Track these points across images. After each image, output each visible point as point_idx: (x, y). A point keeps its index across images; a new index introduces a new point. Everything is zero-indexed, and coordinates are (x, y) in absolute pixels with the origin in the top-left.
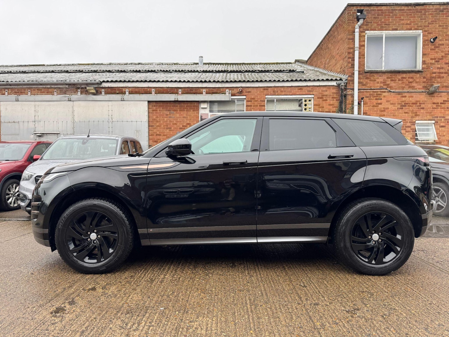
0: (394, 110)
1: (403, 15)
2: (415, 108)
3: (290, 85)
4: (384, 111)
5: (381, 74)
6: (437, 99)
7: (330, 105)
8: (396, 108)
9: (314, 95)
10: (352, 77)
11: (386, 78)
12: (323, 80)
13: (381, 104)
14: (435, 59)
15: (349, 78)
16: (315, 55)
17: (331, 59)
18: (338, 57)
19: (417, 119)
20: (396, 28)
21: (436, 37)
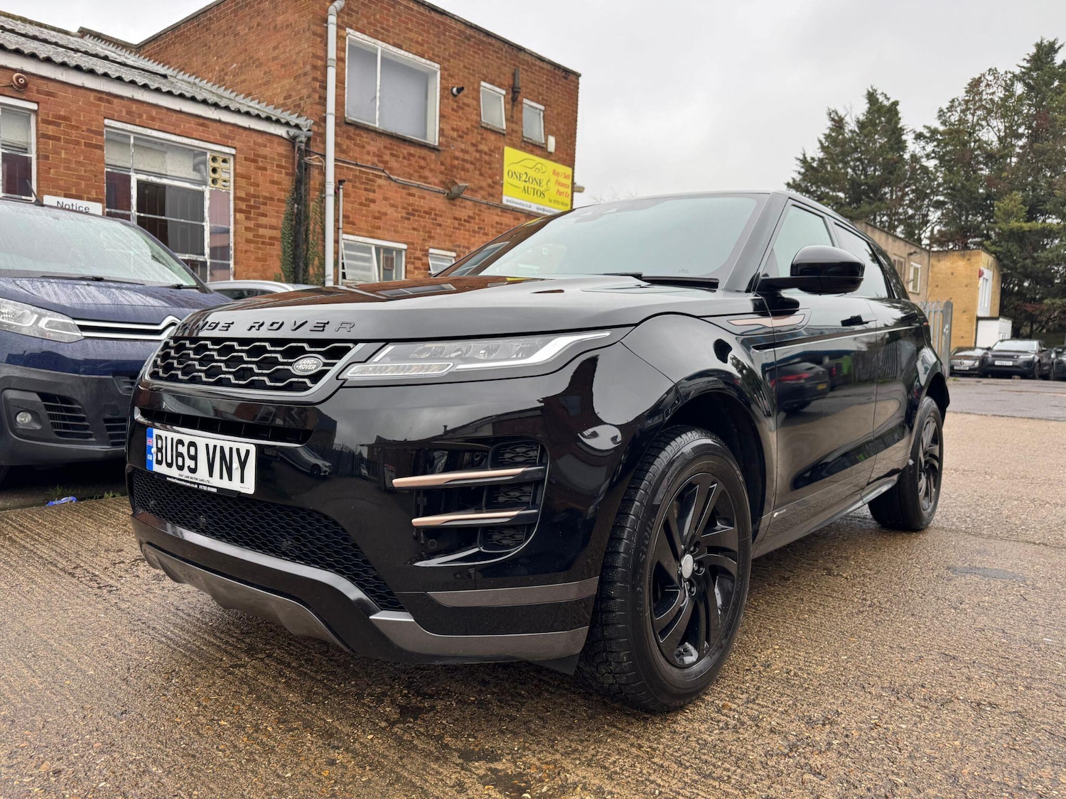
0: (395, 221)
1: (411, 20)
2: (427, 222)
3: (177, 108)
4: (379, 218)
5: (373, 135)
6: (461, 211)
7: (273, 182)
8: (400, 215)
9: (235, 148)
10: (321, 126)
11: (382, 146)
12: (258, 116)
13: (373, 201)
14: (457, 131)
15: (315, 128)
16: (176, 37)
17: (248, 65)
18: (274, 66)
19: (431, 244)
20: (399, 42)
21: (463, 88)
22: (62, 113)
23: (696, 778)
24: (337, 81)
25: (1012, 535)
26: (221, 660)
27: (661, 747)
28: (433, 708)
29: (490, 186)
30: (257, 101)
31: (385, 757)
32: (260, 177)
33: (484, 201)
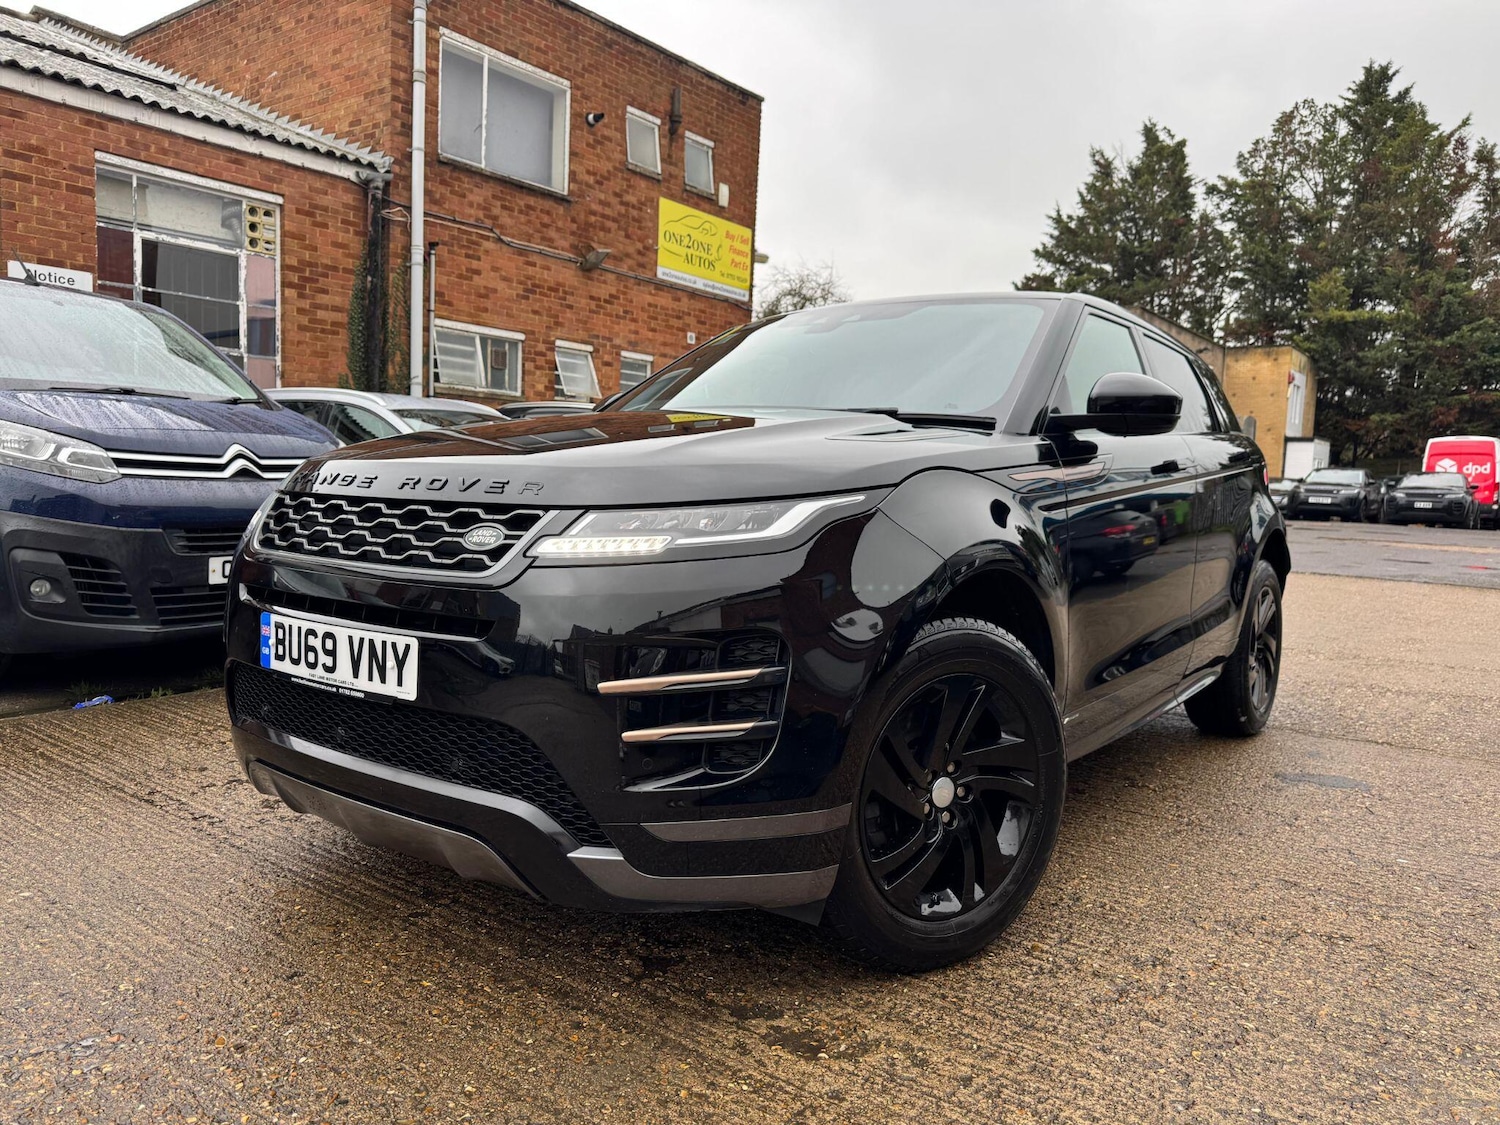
0: (508, 300)
1: (529, 17)
2: (551, 302)
3: (200, 136)
4: (486, 296)
5: (478, 179)
6: (600, 287)
7: (336, 245)
8: (515, 293)
9: (283, 195)
10: (404, 166)
11: (489, 194)
12: (315, 151)
13: (478, 272)
14: (594, 174)
15: (397, 169)
16: (185, 28)
17: (296, 74)
18: (335, 78)
19: (558, 334)
20: (513, 48)
21: (602, 116)
22: (33, 142)
23: (1017, 1029)
24: (428, 102)
25: (1349, 733)
26: (394, 908)
27: (969, 996)
28: (682, 959)
29: (639, 253)
30: (309, 126)
31: (642, 1017)
32: (318, 237)
33: (631, 274)
